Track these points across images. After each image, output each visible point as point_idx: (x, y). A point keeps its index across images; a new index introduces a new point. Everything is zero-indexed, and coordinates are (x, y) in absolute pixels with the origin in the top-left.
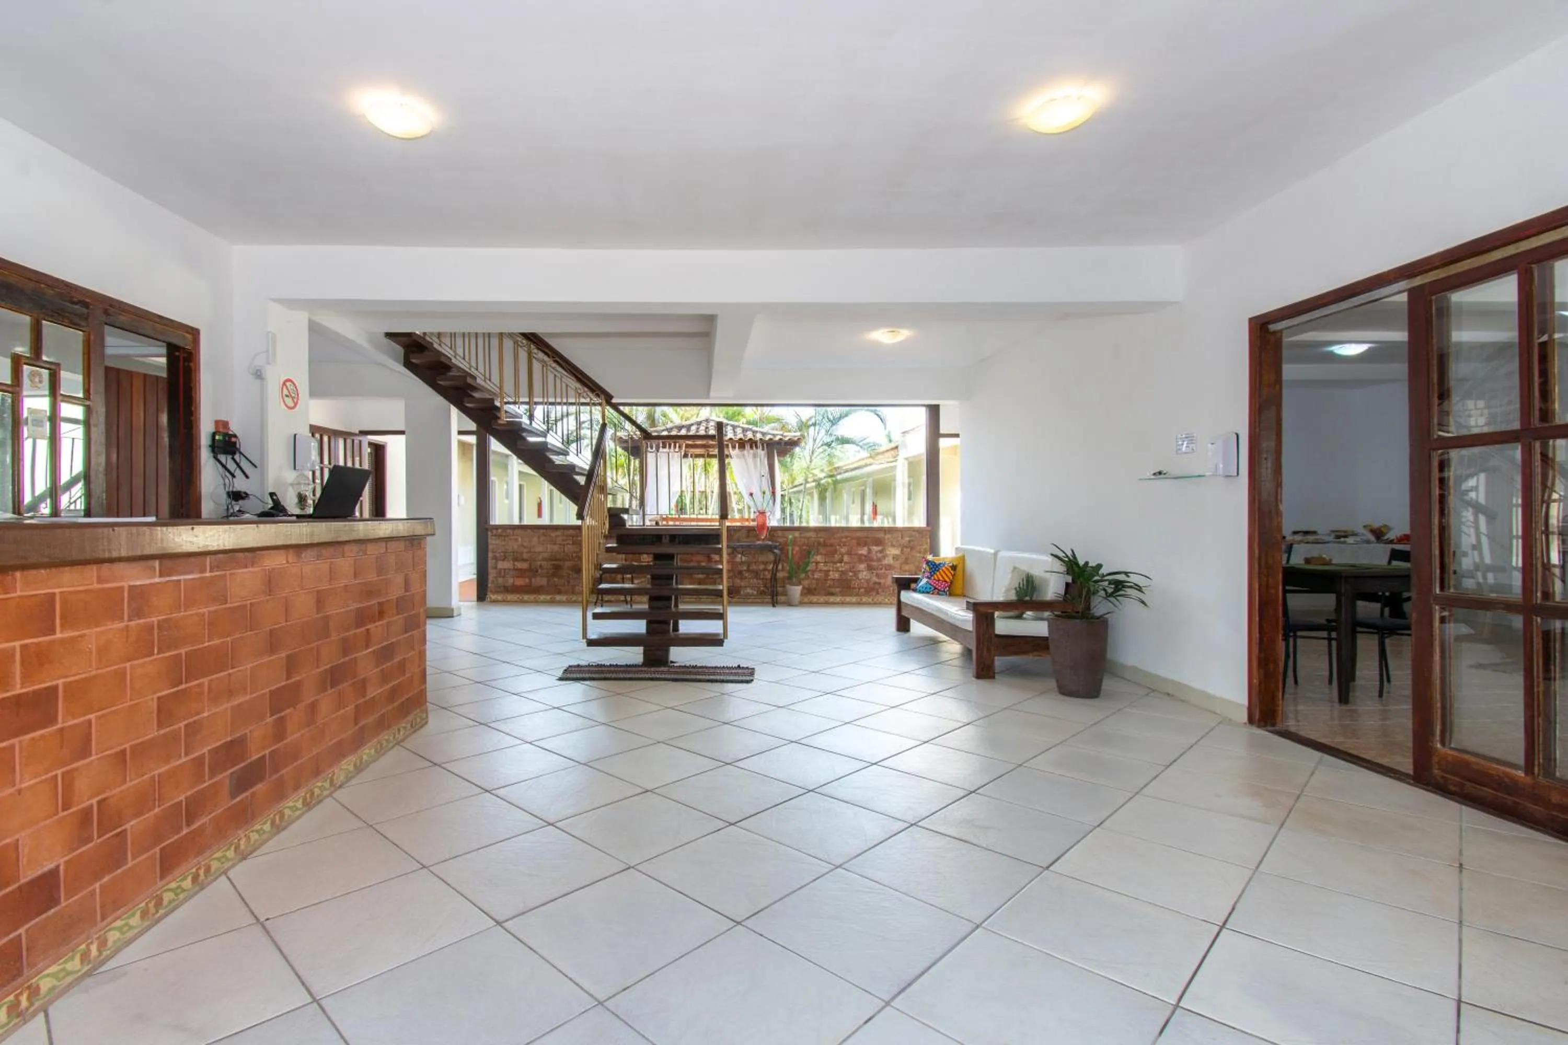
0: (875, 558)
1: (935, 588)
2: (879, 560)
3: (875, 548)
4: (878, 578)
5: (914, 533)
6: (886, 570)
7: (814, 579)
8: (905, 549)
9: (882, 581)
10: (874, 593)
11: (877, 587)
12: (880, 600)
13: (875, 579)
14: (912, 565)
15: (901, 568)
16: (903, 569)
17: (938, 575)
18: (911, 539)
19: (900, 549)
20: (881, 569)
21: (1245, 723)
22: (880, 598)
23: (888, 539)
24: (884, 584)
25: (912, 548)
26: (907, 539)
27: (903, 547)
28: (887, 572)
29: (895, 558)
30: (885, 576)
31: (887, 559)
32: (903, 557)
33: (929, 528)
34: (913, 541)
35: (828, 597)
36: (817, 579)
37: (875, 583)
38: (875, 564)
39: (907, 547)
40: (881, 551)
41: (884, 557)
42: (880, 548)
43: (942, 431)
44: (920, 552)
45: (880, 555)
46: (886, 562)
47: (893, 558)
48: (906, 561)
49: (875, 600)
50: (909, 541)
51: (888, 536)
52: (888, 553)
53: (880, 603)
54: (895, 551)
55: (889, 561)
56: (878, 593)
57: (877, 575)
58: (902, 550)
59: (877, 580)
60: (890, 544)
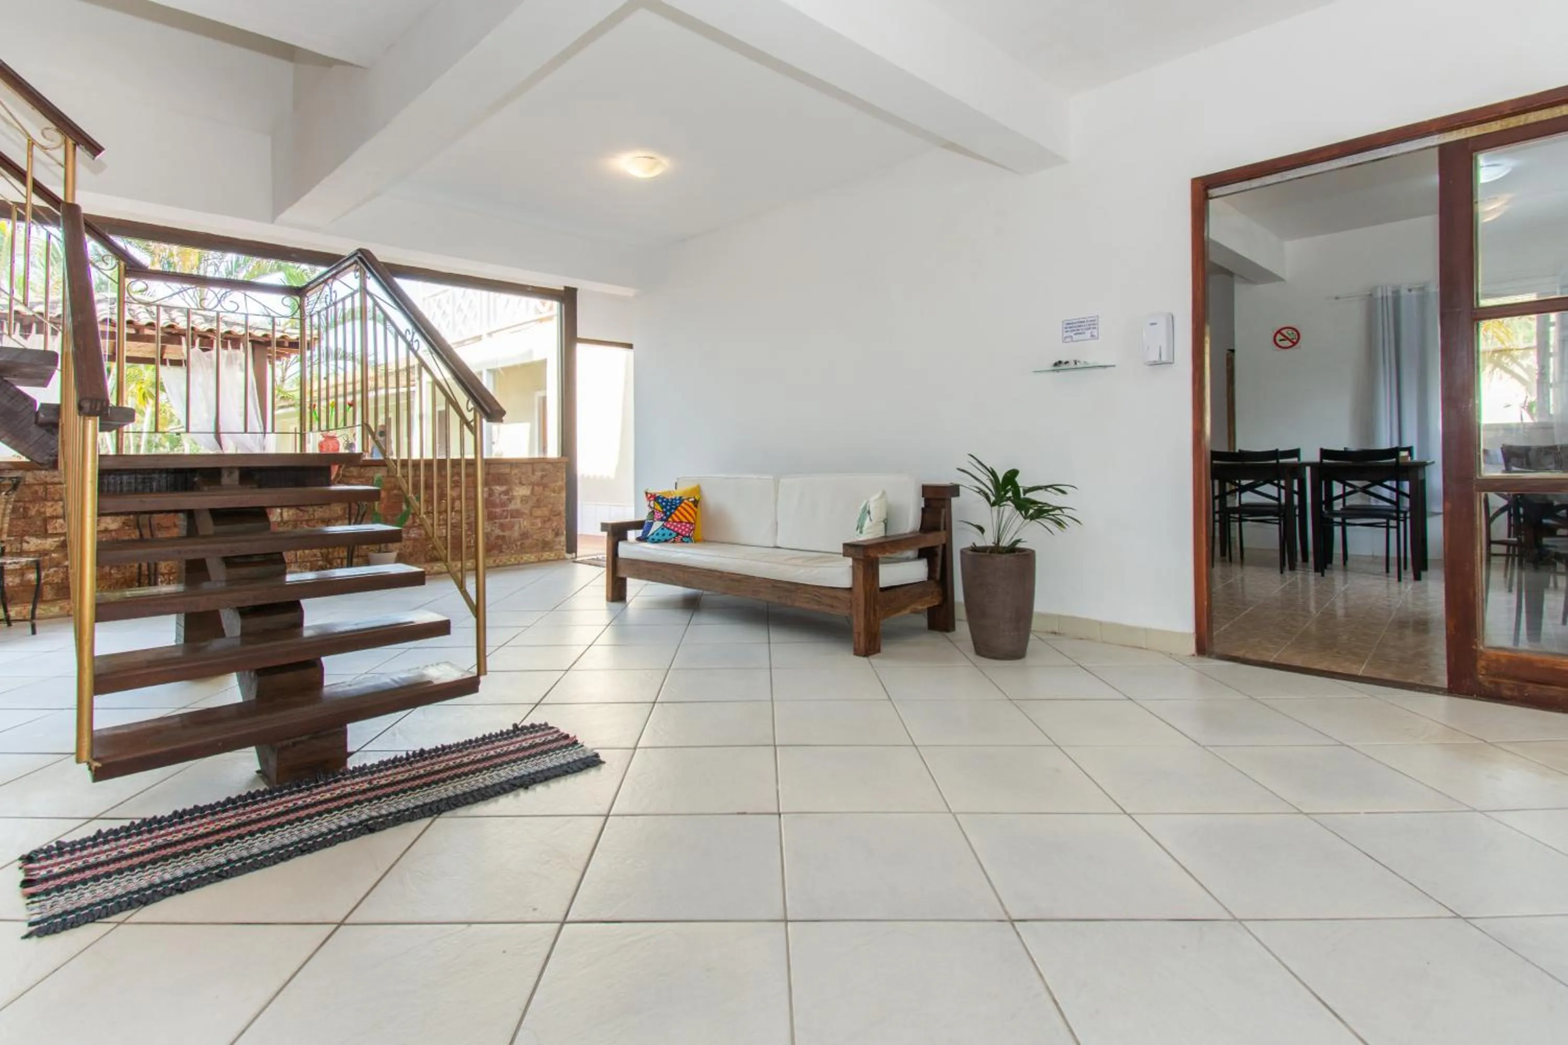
0: (498, 501)
1: (678, 534)
2: (503, 505)
3: (498, 488)
4: (503, 530)
5: (548, 467)
6: (512, 517)
7: (409, 539)
8: (536, 488)
9: (507, 533)
10: (496, 552)
11: (500, 542)
12: (504, 560)
13: (498, 532)
14: (544, 509)
15: (531, 514)
16: (534, 514)
17: (677, 515)
18: (544, 473)
19: (530, 487)
20: (506, 518)
21: (1194, 655)
22: (504, 558)
23: (516, 474)
24: (510, 537)
25: (545, 486)
26: (539, 474)
27: (533, 485)
28: (513, 520)
29: (524, 500)
30: (511, 527)
31: (513, 502)
32: (535, 499)
33: (565, 459)
34: (546, 475)
35: (432, 564)
36: (415, 540)
37: (498, 537)
38: (498, 510)
39: (538, 485)
40: (506, 493)
41: (510, 500)
42: (504, 488)
43: (580, 335)
44: (554, 492)
45: (504, 497)
46: (512, 507)
47: (522, 501)
48: (538, 504)
49: (497, 561)
50: (542, 477)
51: (515, 471)
52: (515, 494)
53: (505, 565)
54: (522, 491)
55: (515, 505)
56: (501, 551)
57: (502, 527)
58: (533, 489)
59: (501, 533)
60: (517, 481)
